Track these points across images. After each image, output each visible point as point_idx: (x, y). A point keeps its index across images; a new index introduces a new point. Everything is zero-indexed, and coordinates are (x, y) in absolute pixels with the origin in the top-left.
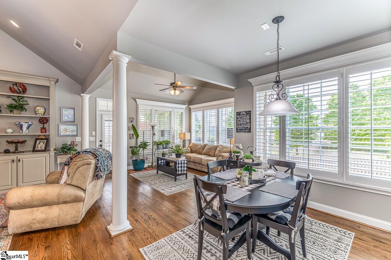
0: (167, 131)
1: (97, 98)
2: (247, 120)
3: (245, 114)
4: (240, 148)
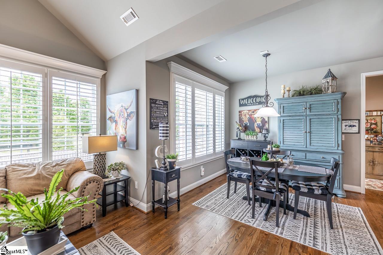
2: (165, 113)
3: (163, 104)
4: (165, 151)
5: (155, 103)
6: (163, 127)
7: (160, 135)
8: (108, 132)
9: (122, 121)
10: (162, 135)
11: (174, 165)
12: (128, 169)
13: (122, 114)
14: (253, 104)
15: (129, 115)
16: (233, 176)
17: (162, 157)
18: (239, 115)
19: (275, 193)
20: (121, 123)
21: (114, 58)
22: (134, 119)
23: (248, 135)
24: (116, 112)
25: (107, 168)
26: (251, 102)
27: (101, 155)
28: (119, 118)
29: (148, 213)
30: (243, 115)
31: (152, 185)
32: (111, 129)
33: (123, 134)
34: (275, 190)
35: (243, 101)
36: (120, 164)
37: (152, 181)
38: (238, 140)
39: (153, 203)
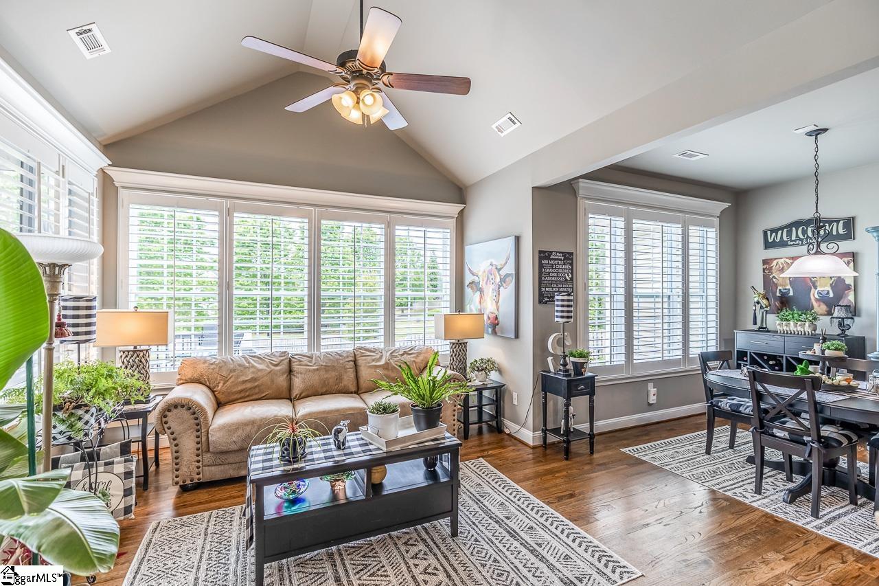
2: (566, 275)
3: (563, 258)
4: (567, 343)
5: (548, 258)
6: (563, 300)
7: (556, 314)
8: (467, 308)
9: (491, 290)
10: (560, 314)
11: (583, 370)
12: (500, 371)
13: (491, 277)
14: (805, 242)
15: (503, 280)
16: (719, 407)
17: (560, 352)
18: (764, 270)
19: (808, 445)
20: (489, 291)
21: (475, 183)
22: (512, 285)
23: (787, 320)
24: (480, 274)
25: (469, 365)
26: (801, 237)
27: (460, 344)
28: (486, 284)
29: (534, 448)
30: (774, 270)
31: (542, 400)
32: (473, 302)
33: (492, 311)
34: (810, 439)
35: (774, 234)
36: (488, 361)
37: (542, 394)
38: (756, 331)
39: (545, 431)
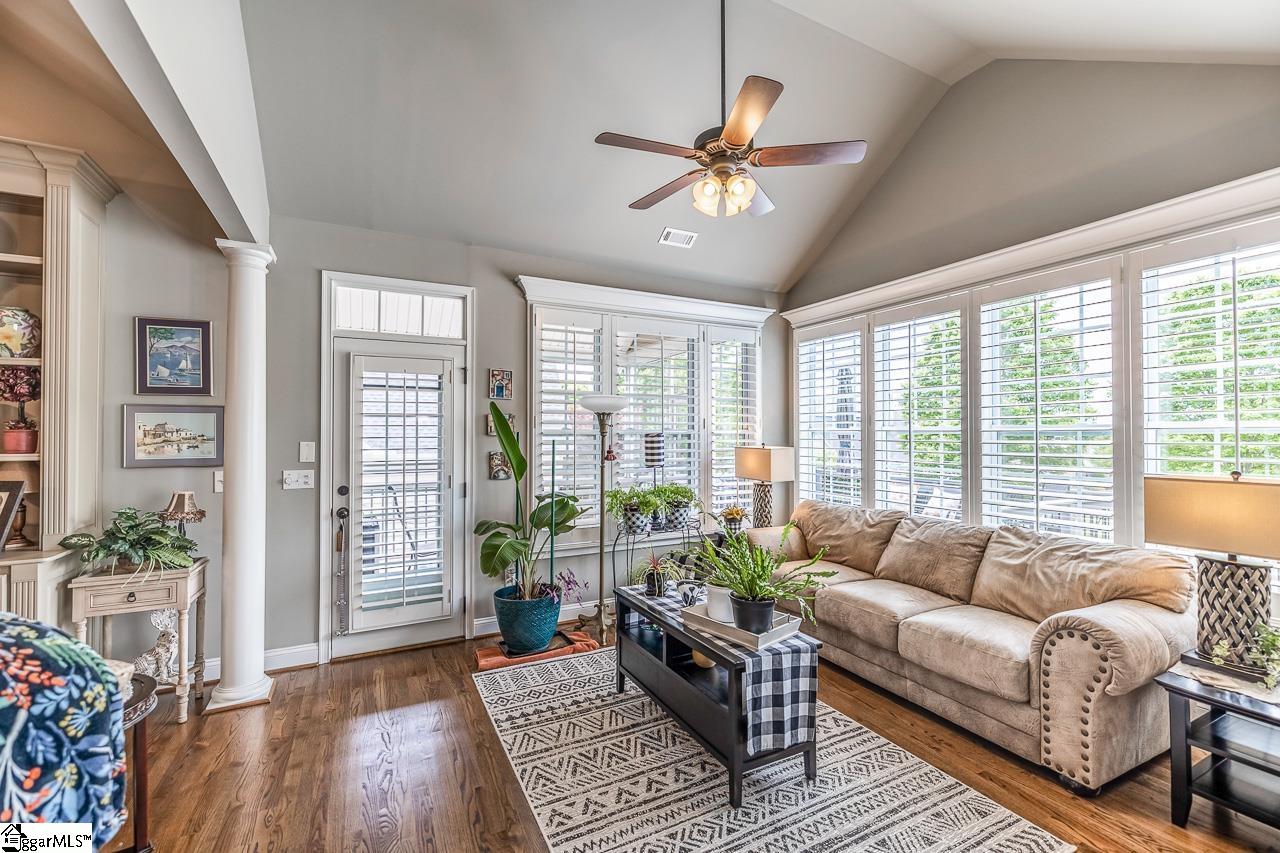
0: (675, 436)
1: (325, 274)
